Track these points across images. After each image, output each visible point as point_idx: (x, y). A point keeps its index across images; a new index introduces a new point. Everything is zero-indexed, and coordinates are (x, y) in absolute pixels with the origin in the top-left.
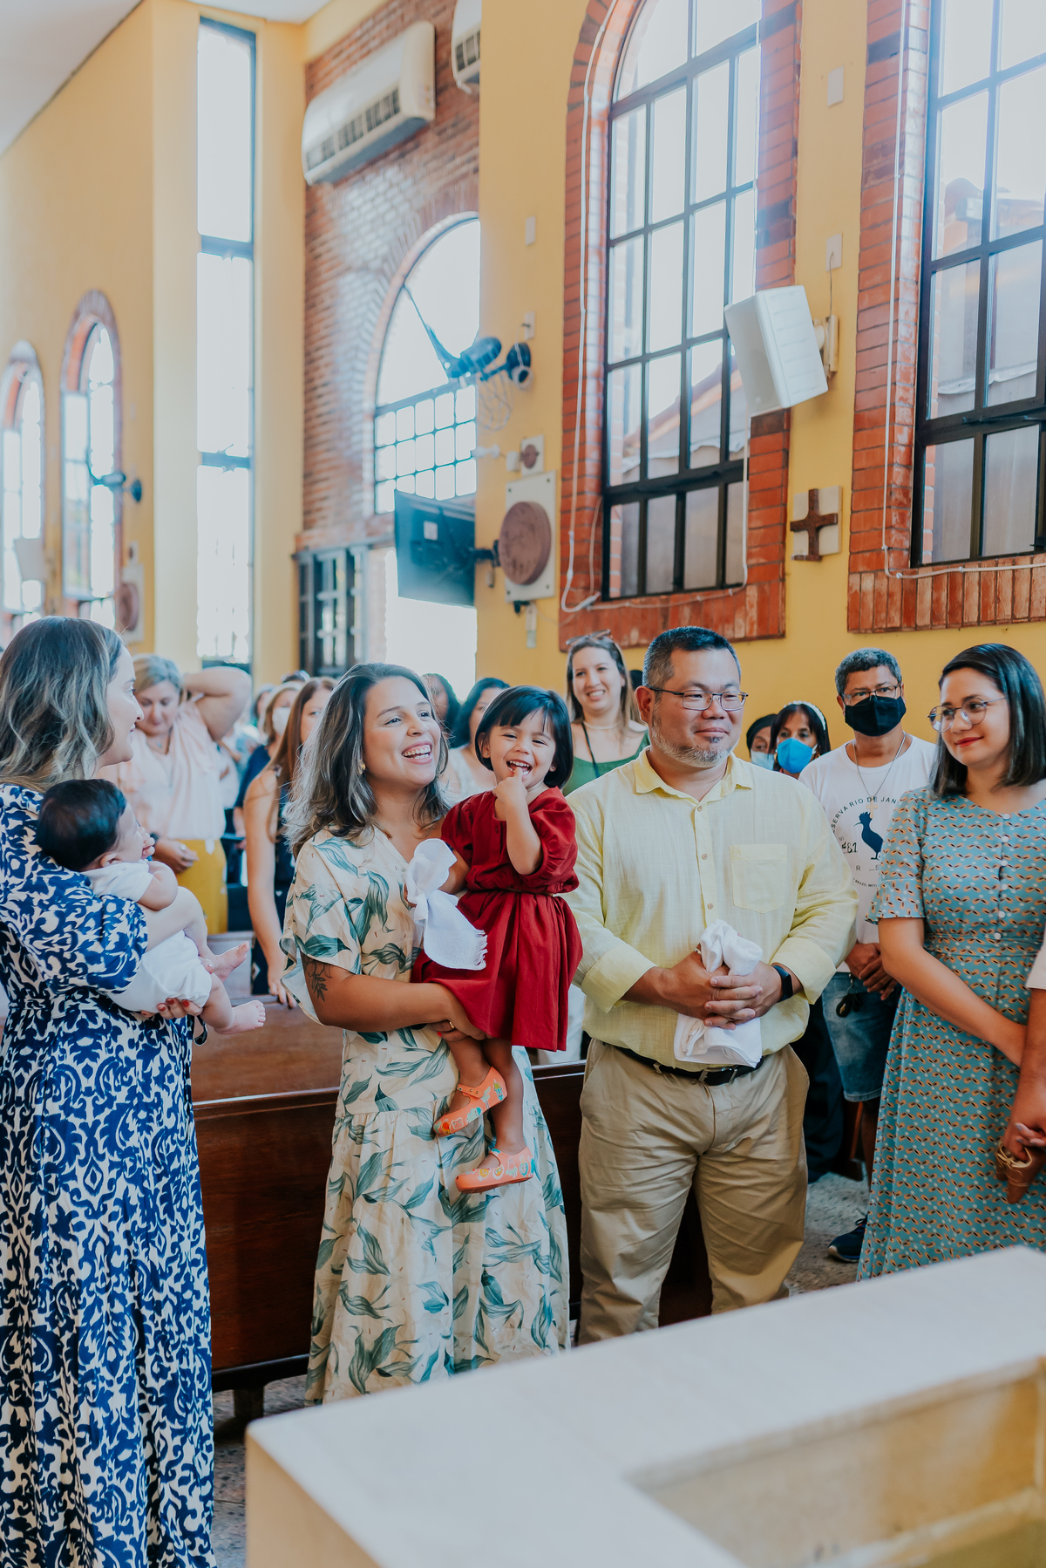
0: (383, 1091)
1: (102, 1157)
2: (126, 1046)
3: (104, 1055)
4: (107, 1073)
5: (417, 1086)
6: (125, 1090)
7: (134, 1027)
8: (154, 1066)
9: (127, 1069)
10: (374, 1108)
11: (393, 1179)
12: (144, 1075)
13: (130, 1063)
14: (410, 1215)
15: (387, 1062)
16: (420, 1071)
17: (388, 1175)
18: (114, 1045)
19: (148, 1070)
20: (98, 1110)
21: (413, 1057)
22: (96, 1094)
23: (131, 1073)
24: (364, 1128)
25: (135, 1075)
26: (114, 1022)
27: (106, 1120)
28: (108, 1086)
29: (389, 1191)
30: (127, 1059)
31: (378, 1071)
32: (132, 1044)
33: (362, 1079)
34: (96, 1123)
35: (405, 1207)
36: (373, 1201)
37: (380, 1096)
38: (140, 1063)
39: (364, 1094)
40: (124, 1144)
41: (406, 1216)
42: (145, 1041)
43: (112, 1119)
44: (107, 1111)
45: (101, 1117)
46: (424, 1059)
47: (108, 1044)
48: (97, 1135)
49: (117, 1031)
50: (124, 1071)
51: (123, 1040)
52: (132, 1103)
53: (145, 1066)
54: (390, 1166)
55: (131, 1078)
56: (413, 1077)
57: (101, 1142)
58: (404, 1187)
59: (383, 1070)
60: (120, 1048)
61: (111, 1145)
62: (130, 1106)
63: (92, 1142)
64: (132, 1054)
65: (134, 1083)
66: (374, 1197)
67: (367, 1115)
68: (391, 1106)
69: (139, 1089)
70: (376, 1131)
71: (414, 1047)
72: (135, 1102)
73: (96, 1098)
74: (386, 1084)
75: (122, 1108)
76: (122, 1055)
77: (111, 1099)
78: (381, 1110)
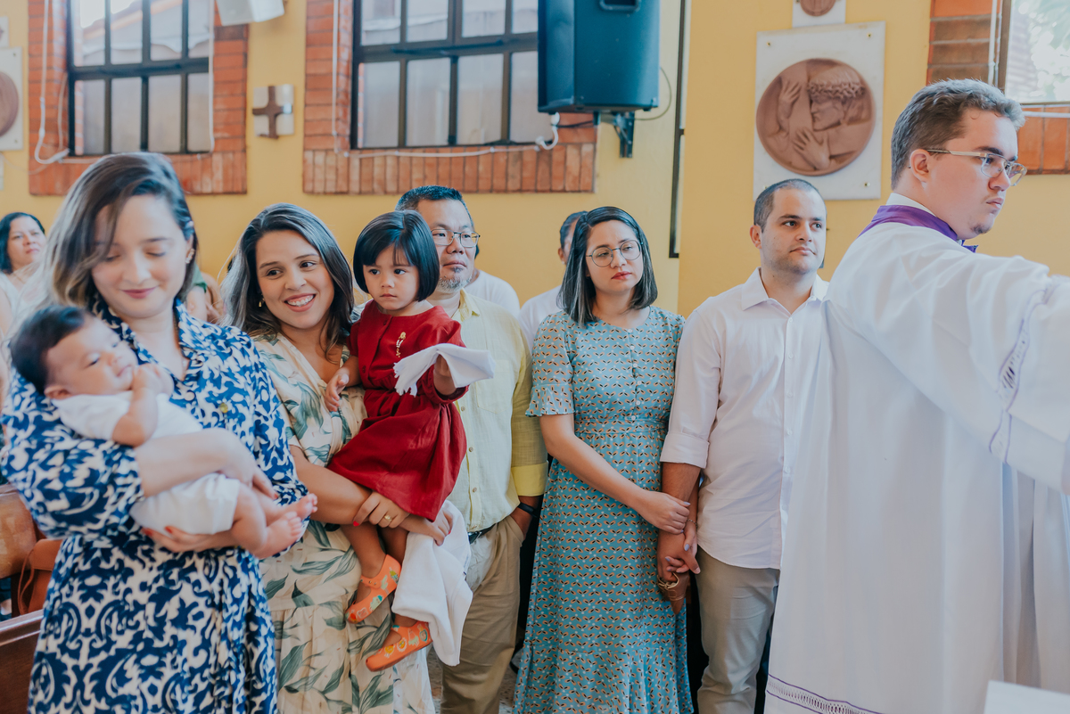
0: (299, 588)
1: (87, 703)
2: (136, 588)
3: (108, 596)
4: (110, 617)
5: (331, 582)
6: (129, 634)
7: (151, 569)
8: (171, 609)
9: (135, 613)
10: (292, 605)
11: (314, 669)
12: (156, 619)
13: (139, 607)
14: (327, 699)
15: (303, 561)
16: (333, 569)
17: (309, 665)
18: (122, 587)
19: (162, 613)
20: (94, 652)
21: (326, 557)
22: (94, 636)
23: (139, 616)
24: (282, 623)
25: (146, 619)
26: (128, 563)
27: (101, 664)
28: (109, 629)
29: (310, 680)
30: (136, 603)
31: (295, 571)
32: (144, 587)
33: (278, 578)
34: (89, 666)
35: (323, 693)
36: (296, 691)
37: (296, 593)
38: (151, 607)
39: (280, 592)
40: (115, 690)
41: (324, 700)
42: (161, 582)
43: (106, 666)
44: (103, 656)
45: (96, 661)
46: (337, 558)
47: (115, 586)
48: (86, 679)
49: (130, 572)
50: (130, 615)
51: (133, 582)
52: (135, 648)
53: (158, 610)
54: (310, 657)
55: (138, 623)
56: (327, 574)
57: (89, 686)
58: (322, 675)
59: (299, 568)
60: (128, 591)
61: (100, 692)
62: (133, 651)
63: (80, 686)
64: (143, 597)
65: (141, 628)
66: (296, 687)
67: (284, 611)
68: (308, 602)
69: (148, 634)
70: (296, 626)
71: (329, 547)
72: (140, 647)
73: (94, 641)
74: (302, 581)
75: (122, 654)
76: (129, 598)
77: (110, 643)
78: (298, 606)
